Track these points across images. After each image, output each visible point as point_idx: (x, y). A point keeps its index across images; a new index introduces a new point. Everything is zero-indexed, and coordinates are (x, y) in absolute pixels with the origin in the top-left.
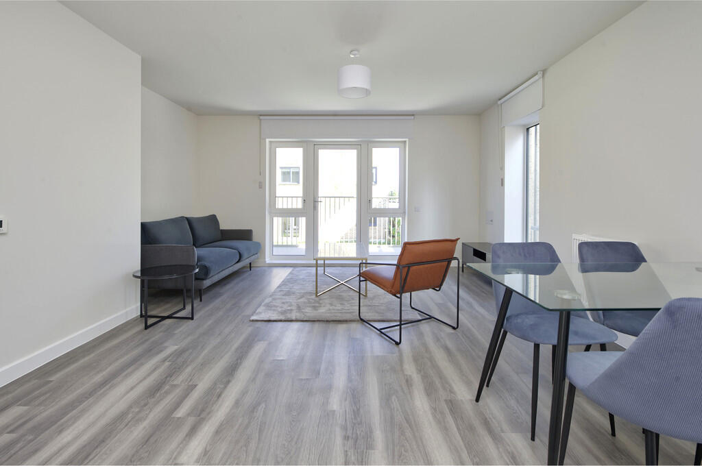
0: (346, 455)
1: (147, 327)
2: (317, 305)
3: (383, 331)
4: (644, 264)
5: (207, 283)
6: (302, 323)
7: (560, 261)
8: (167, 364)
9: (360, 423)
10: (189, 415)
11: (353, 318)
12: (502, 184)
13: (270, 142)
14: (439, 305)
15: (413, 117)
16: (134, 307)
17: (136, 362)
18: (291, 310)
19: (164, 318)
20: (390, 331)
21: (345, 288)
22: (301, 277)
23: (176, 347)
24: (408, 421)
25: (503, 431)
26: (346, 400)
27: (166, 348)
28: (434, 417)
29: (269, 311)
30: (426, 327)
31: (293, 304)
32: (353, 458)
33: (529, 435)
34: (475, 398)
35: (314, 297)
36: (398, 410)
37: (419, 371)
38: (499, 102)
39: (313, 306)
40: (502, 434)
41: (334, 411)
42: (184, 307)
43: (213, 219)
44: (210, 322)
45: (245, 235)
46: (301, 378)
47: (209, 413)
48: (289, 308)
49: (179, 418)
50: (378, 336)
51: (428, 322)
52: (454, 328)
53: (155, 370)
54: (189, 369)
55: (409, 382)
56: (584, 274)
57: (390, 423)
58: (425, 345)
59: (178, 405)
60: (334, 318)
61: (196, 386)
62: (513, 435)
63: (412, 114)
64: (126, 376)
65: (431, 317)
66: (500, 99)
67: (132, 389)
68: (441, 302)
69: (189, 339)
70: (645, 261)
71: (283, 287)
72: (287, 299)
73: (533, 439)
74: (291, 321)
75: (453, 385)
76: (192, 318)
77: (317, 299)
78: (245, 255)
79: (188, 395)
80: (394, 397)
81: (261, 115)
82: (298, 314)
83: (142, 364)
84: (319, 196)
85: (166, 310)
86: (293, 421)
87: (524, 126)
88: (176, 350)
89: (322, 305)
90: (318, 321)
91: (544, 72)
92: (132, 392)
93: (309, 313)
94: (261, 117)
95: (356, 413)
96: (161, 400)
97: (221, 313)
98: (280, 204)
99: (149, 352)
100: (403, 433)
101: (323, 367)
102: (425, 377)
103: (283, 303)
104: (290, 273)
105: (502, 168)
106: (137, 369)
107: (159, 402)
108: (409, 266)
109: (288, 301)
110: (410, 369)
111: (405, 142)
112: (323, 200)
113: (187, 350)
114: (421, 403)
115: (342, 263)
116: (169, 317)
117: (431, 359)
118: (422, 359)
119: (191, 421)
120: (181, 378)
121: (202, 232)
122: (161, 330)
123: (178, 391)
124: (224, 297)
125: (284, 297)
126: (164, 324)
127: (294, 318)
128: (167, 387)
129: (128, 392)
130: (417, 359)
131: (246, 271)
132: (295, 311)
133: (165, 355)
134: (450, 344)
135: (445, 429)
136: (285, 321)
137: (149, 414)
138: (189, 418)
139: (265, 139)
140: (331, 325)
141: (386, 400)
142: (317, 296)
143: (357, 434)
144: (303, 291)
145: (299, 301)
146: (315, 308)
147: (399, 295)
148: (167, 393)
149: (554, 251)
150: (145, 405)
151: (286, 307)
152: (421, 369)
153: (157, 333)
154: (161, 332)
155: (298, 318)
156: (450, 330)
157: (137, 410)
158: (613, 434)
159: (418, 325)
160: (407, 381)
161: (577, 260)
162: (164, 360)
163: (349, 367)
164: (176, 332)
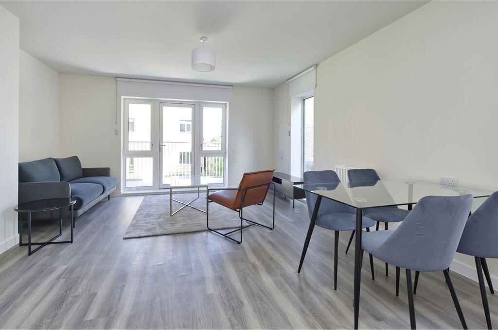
0: (231, 321)
1: (30, 253)
2: (173, 222)
3: (227, 235)
4: (379, 181)
5: (80, 212)
6: (165, 236)
7: (340, 181)
8: (62, 280)
9: (232, 299)
10: (98, 317)
11: (203, 229)
12: (290, 134)
13: (124, 99)
14: (257, 215)
15: (231, 87)
16: (13, 237)
17: (30, 284)
18: (154, 227)
19: (43, 244)
20: (231, 235)
21: (190, 209)
22: (154, 203)
23: (65, 267)
24: (262, 292)
25: (318, 287)
26: (217, 285)
27: (56, 268)
28: (277, 286)
29: (137, 230)
30: (253, 230)
31: (155, 223)
32: (235, 322)
33: (333, 287)
34: (297, 271)
35: (169, 216)
36: (253, 286)
37: (259, 259)
38: (288, 82)
39: (171, 223)
40: (318, 290)
41: (212, 294)
42: (61, 233)
43: (75, 160)
44: (88, 244)
45: (104, 172)
46: (180, 275)
47: (116, 312)
48: (152, 226)
49: (91, 320)
50: (224, 240)
51: (253, 227)
52: (271, 229)
53: (52, 287)
54: (85, 282)
55: (254, 266)
56: (352, 188)
57: (251, 294)
58: (256, 241)
59: (86, 311)
60: (189, 230)
61: (96, 294)
62: (324, 288)
63: (230, 85)
64: (26, 296)
65: (255, 223)
66: (288, 80)
67: (36, 305)
68: (257, 213)
69: (75, 259)
70: (380, 179)
71: (142, 211)
72: (149, 220)
73: (335, 289)
74: (158, 235)
75: (282, 265)
76: (72, 242)
77: (172, 218)
78: (107, 188)
79: (92, 301)
80: (248, 278)
81: (116, 77)
82: (161, 230)
83: (38, 284)
84: (164, 141)
85: (43, 237)
86: (185, 306)
87: (302, 98)
88: (67, 269)
89: (178, 222)
90: (178, 233)
91: (317, 65)
92: (37, 308)
93: (170, 229)
94: (118, 79)
95: (227, 292)
96: (69, 309)
97: (96, 235)
98: (132, 147)
99: (42, 273)
100: (261, 300)
101: (193, 265)
102: (263, 262)
103: (146, 223)
104: (143, 200)
105: (289, 124)
106: (35, 288)
107: (67, 311)
108: (246, 189)
109: (149, 221)
110: (252, 258)
111: (226, 104)
112: (166, 144)
113: (77, 267)
114: (267, 280)
115: (183, 191)
116: (49, 243)
117: (263, 250)
118: (257, 251)
119: (102, 321)
120: (80, 290)
121: (68, 171)
122: (45, 254)
123: (81, 300)
124: (94, 222)
125: (145, 219)
126: (46, 250)
127: (159, 233)
128: (70, 299)
129: (33, 309)
130: (254, 251)
131: (106, 201)
132: (158, 228)
133: (58, 274)
134: (272, 239)
135: (286, 293)
136: (152, 236)
137: (62, 322)
138: (100, 319)
139: (120, 96)
140: (188, 236)
141: (244, 281)
142: (171, 216)
143: (233, 306)
144: (159, 213)
145: (158, 220)
146: (172, 224)
147: (238, 210)
148: (72, 303)
149: (337, 176)
150: (55, 316)
151: (149, 226)
152: (259, 257)
153: (42, 257)
154: (45, 256)
155: (163, 233)
156: (269, 231)
157: (49, 321)
158: (373, 279)
159: (248, 229)
160: (253, 266)
161: (347, 180)
162: (59, 278)
163: (212, 262)
164: (60, 254)
